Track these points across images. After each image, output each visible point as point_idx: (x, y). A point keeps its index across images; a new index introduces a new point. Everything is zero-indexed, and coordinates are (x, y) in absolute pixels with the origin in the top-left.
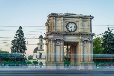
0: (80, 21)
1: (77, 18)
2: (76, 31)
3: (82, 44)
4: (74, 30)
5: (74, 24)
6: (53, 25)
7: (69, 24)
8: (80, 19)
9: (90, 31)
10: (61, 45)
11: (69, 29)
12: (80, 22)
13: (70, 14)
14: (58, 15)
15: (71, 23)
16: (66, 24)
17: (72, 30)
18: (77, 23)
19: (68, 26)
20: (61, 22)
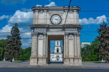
2: (61, 24)
3: (67, 37)
5: (58, 17)
9: (76, 23)
10: (44, 39)
11: (53, 22)
14: (41, 7)
15: (55, 16)
16: (50, 16)
17: (57, 23)
18: (62, 15)
20: (44, 15)
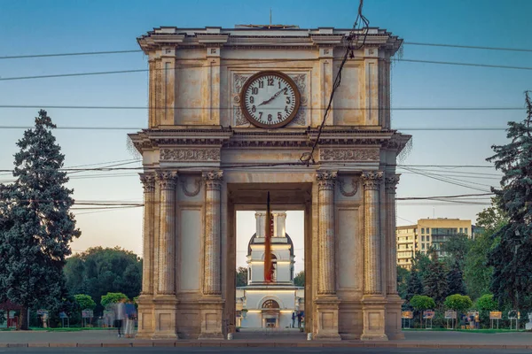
0: (321, 62)
1: (303, 48)
2: (295, 125)
4: (284, 115)
5: (284, 84)
6: (163, 91)
7: (256, 85)
8: (321, 53)
9: (374, 120)
10: (206, 203)
11: (256, 115)
12: (318, 68)
13: (265, 28)
14: (191, 33)
15: (265, 80)
16: (241, 84)
17: (275, 120)
18: (303, 77)
19: (250, 93)
20: (210, 77)
